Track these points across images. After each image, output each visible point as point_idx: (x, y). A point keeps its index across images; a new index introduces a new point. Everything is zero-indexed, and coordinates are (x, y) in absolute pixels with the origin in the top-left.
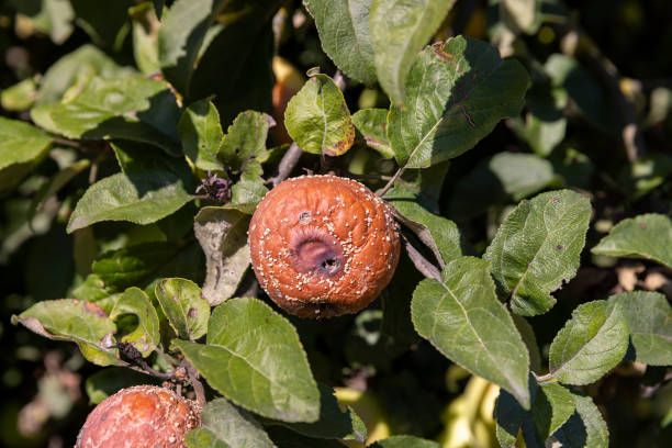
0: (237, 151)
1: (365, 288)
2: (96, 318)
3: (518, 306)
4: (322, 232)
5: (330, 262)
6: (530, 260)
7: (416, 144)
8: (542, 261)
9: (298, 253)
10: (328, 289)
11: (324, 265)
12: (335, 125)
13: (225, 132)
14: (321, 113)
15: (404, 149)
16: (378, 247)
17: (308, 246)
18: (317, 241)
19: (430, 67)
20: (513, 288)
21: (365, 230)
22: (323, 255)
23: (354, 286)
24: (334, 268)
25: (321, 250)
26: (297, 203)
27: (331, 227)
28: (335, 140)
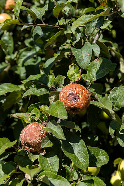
0: (58, 82)
1: (83, 105)
2: (27, 116)
3: (115, 109)
4: (73, 93)
5: (75, 99)
6: (117, 98)
7: (94, 77)
8: (120, 99)
9: (69, 97)
10: (75, 104)
11: (74, 99)
12: (77, 75)
13: (55, 78)
14: (75, 73)
15: (91, 78)
16: (85, 96)
17: (71, 95)
18: (73, 94)
19: (96, 63)
20: (114, 105)
21: (83, 92)
22: (74, 97)
23: (80, 104)
24: (76, 100)
25: (74, 96)
26: (69, 87)
27: (75, 91)
28: (77, 78)
